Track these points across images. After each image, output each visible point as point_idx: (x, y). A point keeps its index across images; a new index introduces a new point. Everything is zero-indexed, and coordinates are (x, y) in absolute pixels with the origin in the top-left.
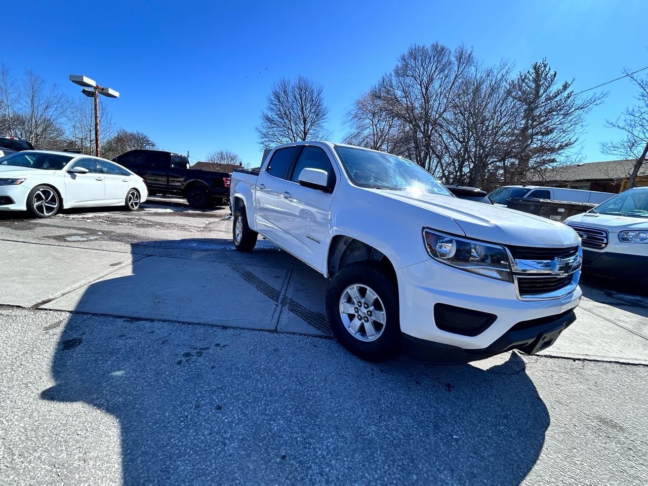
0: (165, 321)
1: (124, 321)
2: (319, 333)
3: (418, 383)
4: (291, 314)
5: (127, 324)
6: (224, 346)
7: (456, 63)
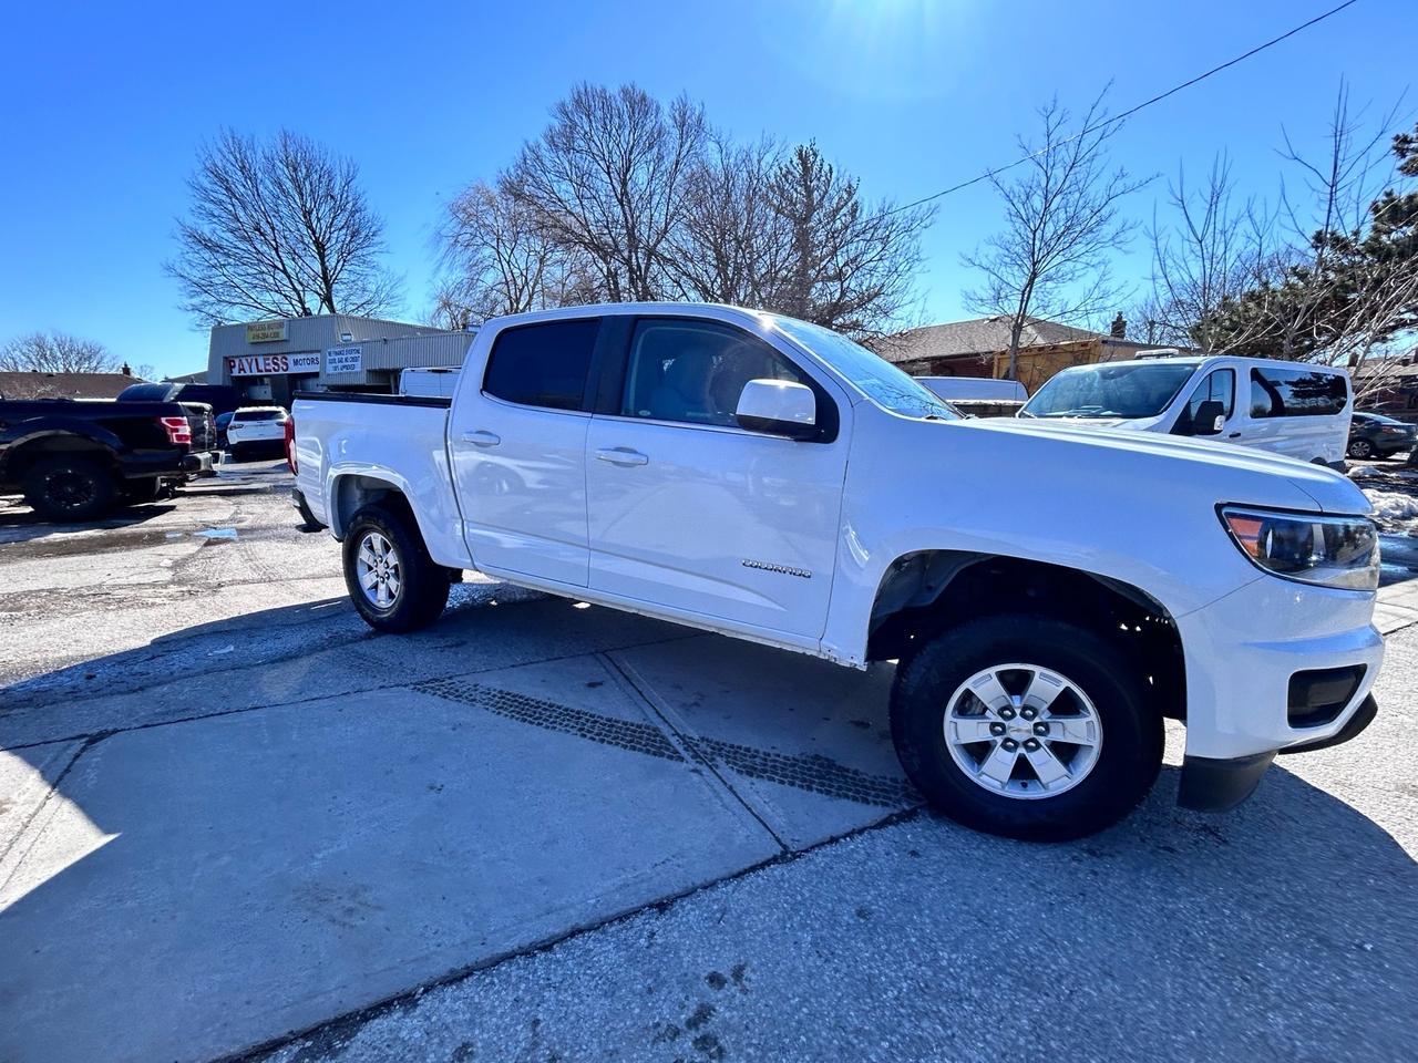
4: (761, 785)
6: (737, 975)
7: (676, 132)
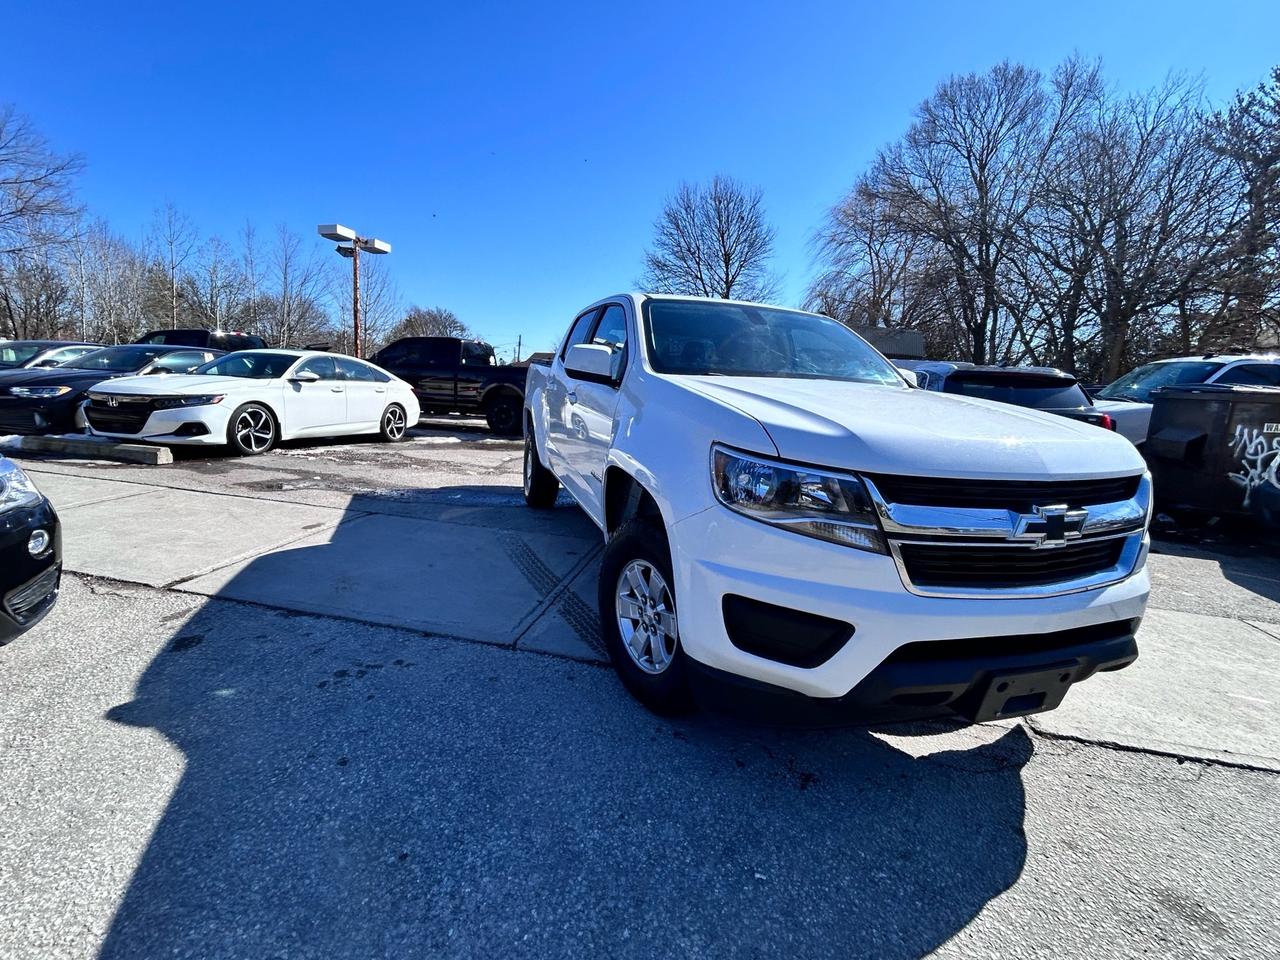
0: (336, 618)
1: (276, 615)
2: (592, 655)
3: (741, 765)
4: (559, 620)
6: (408, 665)
7: (1058, 99)
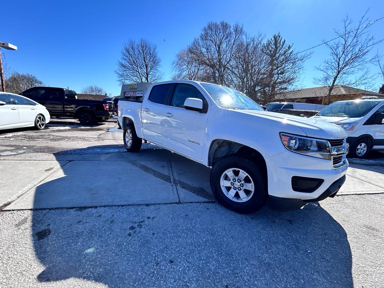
0: (105, 206)
1: (75, 211)
2: (207, 200)
3: (274, 222)
4: (184, 190)
5: (79, 213)
6: (153, 218)
7: (234, 33)
